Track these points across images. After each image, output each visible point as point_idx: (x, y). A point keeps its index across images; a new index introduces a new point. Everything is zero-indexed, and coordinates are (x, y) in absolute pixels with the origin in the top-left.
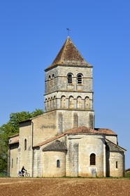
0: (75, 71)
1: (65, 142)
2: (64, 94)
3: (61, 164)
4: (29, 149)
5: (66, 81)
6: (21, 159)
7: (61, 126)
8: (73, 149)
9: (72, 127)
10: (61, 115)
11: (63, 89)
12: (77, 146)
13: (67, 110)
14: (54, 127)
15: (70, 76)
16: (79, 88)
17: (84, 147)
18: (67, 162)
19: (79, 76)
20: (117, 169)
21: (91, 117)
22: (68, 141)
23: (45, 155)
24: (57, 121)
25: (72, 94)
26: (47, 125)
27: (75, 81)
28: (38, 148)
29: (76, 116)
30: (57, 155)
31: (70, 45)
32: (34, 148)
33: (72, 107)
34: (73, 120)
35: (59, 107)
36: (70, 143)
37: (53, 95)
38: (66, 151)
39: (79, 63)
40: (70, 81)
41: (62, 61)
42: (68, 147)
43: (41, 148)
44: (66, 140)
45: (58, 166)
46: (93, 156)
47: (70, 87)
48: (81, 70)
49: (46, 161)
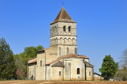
0: (67, 25)
1: (63, 62)
2: (61, 37)
3: (61, 73)
4: (44, 66)
5: (63, 30)
6: (38, 71)
7: (60, 54)
8: (68, 66)
9: (66, 54)
10: (60, 48)
11: (61, 34)
12: (70, 64)
13: (64, 45)
14: (56, 54)
15: (64, 27)
16: (70, 34)
17: (74, 64)
18: (65, 72)
19: (69, 27)
20: (90, 76)
21: (76, 49)
22: (65, 62)
23: (53, 69)
24: (58, 51)
25: (66, 37)
26: (53, 53)
27: (67, 30)
28: (49, 65)
29: (68, 49)
30: (59, 69)
31: (64, 11)
32: (46, 65)
33: (66, 43)
34: (66, 50)
35: (59, 44)
36: (66, 62)
37: (55, 37)
38: (64, 67)
39: (69, 20)
40: (65, 30)
41: (60, 19)
42: (65, 65)
43: (51, 65)
44: (64, 61)
45: (60, 74)
46: (78, 69)
47: (65, 33)
48: (70, 24)
49: (54, 72)
